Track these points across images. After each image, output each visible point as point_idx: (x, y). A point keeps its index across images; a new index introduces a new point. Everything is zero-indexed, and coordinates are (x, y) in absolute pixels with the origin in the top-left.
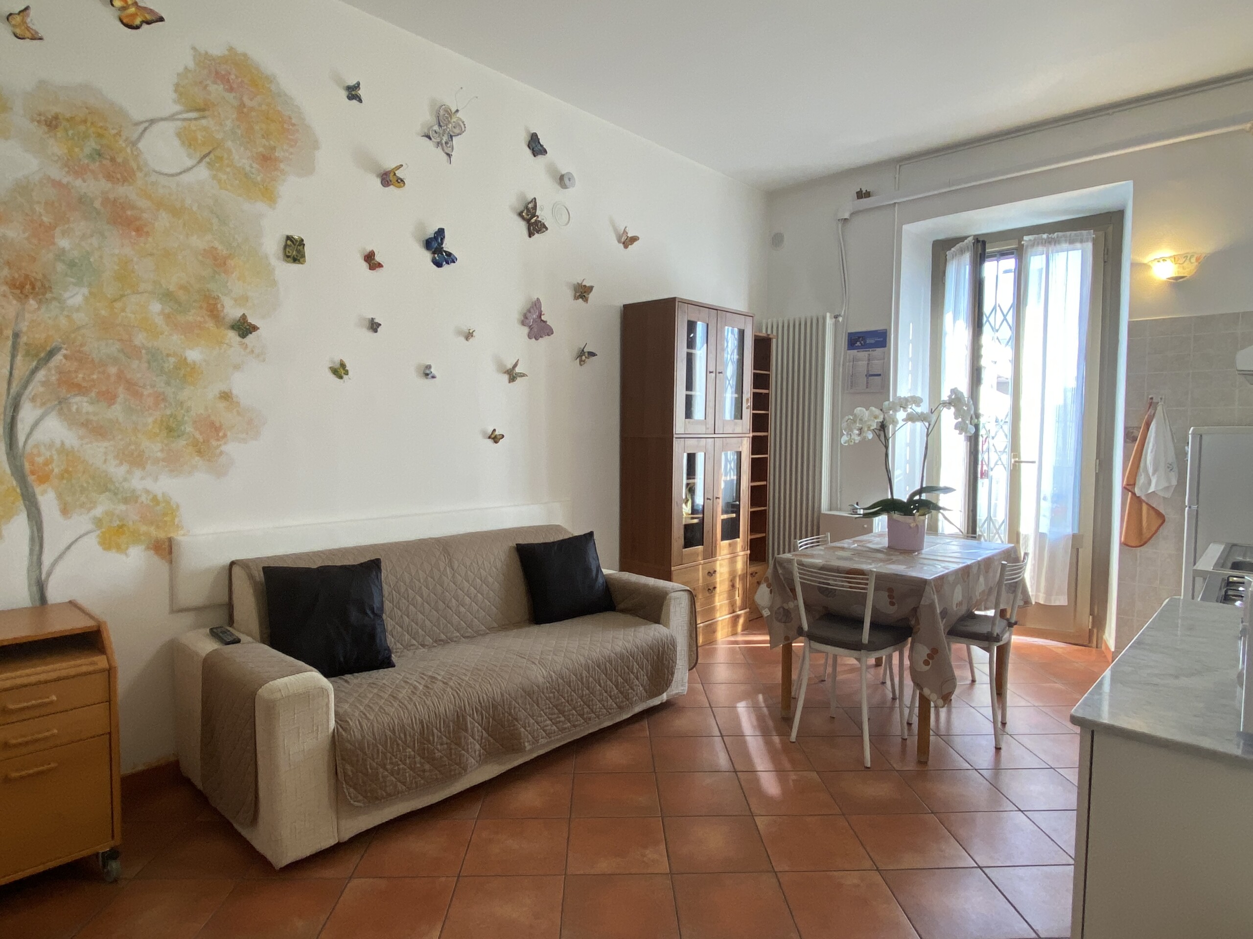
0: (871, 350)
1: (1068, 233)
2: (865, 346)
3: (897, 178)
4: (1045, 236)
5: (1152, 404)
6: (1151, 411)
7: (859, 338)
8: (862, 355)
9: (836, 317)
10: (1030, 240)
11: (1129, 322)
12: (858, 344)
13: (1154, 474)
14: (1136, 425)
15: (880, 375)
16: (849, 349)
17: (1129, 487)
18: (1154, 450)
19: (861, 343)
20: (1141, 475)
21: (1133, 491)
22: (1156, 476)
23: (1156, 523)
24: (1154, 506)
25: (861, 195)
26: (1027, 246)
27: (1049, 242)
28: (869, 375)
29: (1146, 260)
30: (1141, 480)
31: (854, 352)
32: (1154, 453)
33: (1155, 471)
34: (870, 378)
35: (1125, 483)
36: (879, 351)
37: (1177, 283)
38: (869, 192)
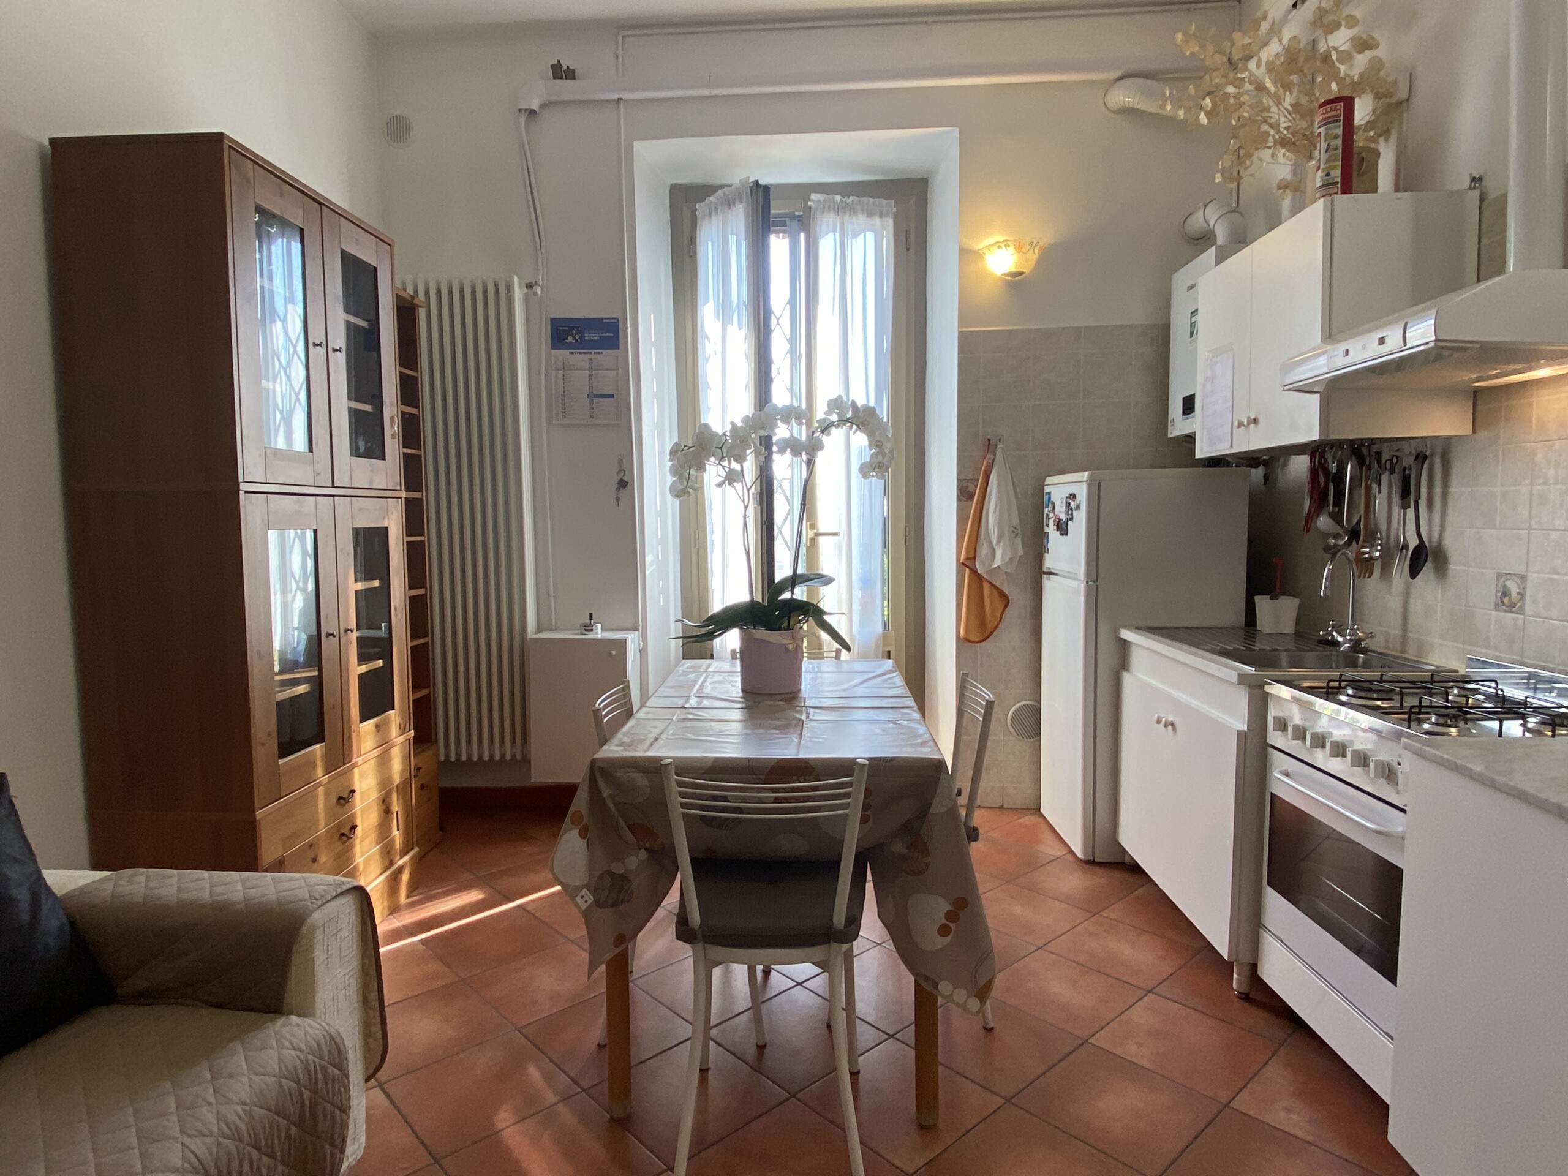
0: (593, 351)
1: (865, 199)
2: (582, 345)
3: (620, 57)
4: (838, 198)
5: (990, 446)
6: (990, 456)
7: (572, 328)
8: (579, 359)
9: (529, 286)
10: (819, 201)
11: (959, 332)
12: (570, 339)
13: (998, 542)
14: (970, 477)
15: (612, 396)
16: (554, 347)
17: (967, 563)
18: (998, 509)
19: (574, 338)
20: (983, 544)
21: (971, 566)
22: (1001, 544)
23: (999, 605)
24: (998, 585)
25: (560, 72)
26: (816, 210)
27: (842, 209)
28: (594, 396)
29: (979, 246)
30: (983, 551)
31: (563, 353)
32: (997, 513)
33: (1000, 538)
34: (595, 400)
35: (963, 557)
36: (607, 356)
37: (1015, 282)
38: (574, 71)
